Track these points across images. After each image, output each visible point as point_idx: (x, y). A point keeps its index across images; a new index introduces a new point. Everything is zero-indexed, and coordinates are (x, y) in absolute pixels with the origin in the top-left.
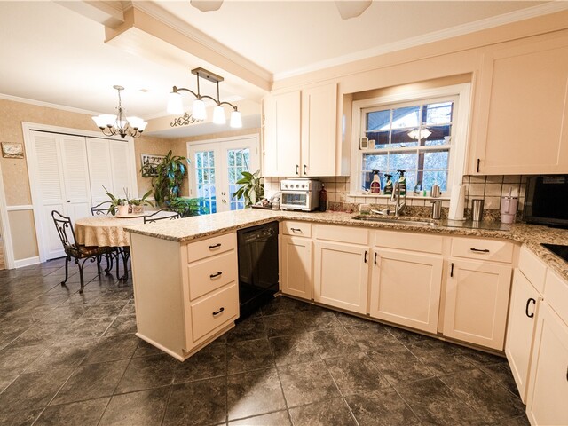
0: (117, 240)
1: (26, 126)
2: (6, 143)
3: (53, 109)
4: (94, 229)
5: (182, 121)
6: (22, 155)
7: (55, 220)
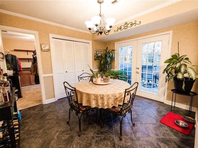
0: (103, 104)
1: (51, 36)
2: (43, 44)
3: (61, 28)
4: (88, 95)
5: (123, 27)
6: (49, 50)
7: (65, 87)
